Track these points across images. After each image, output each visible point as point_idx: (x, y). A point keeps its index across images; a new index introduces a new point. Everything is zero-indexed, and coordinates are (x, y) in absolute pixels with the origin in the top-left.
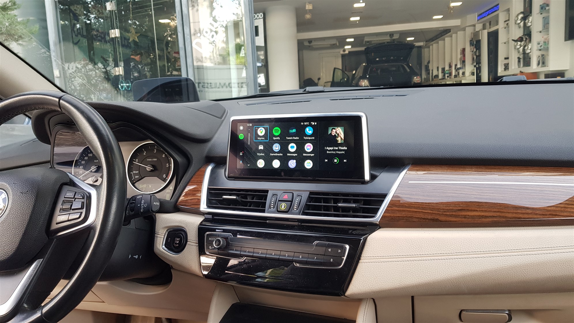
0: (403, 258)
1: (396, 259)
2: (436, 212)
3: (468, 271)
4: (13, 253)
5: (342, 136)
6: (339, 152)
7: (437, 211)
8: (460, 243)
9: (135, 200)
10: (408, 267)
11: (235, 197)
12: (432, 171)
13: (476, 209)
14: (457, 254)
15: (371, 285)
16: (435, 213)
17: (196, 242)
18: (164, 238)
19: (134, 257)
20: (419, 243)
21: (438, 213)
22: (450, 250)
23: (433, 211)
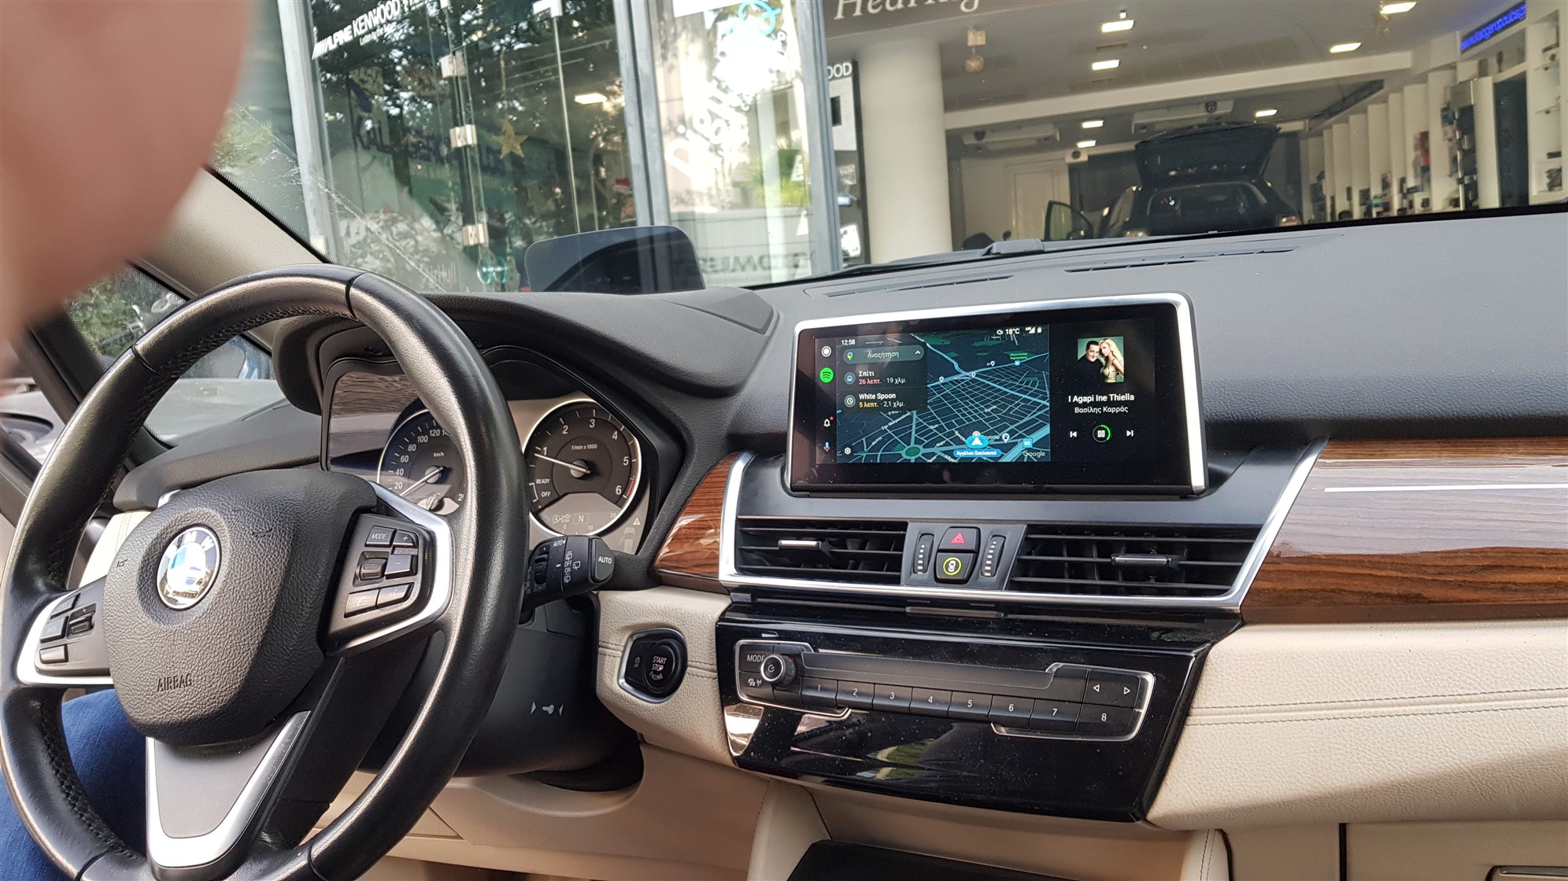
0: (1321, 710)
1: (1299, 713)
2: (1415, 575)
3: (1522, 748)
4: (235, 695)
5: (1119, 361)
6: (1112, 410)
7: (1417, 573)
8: (1494, 665)
9: (547, 553)
10: (1336, 735)
11: (813, 543)
12: (1393, 456)
13: (1538, 564)
14: (1486, 696)
15: (1224, 790)
16: (1411, 580)
17: (710, 667)
18: (622, 658)
19: (544, 708)
20: (1366, 665)
21: (1420, 576)
22: (1462, 684)
23: (1405, 572)
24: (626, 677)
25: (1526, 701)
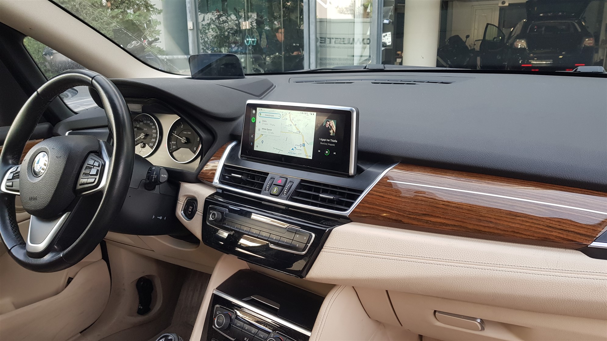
0: (359, 253)
1: (352, 253)
2: (402, 214)
3: (414, 274)
5: (334, 128)
6: (331, 145)
7: (403, 213)
8: (412, 247)
9: (151, 171)
10: (361, 261)
11: (240, 176)
13: (440, 216)
14: (407, 256)
15: (326, 273)
16: (400, 215)
17: (202, 212)
18: (183, 205)
19: (158, 217)
20: (375, 240)
21: (404, 214)
22: (401, 251)
23: (400, 212)
24: (184, 211)
25: (419, 260)
